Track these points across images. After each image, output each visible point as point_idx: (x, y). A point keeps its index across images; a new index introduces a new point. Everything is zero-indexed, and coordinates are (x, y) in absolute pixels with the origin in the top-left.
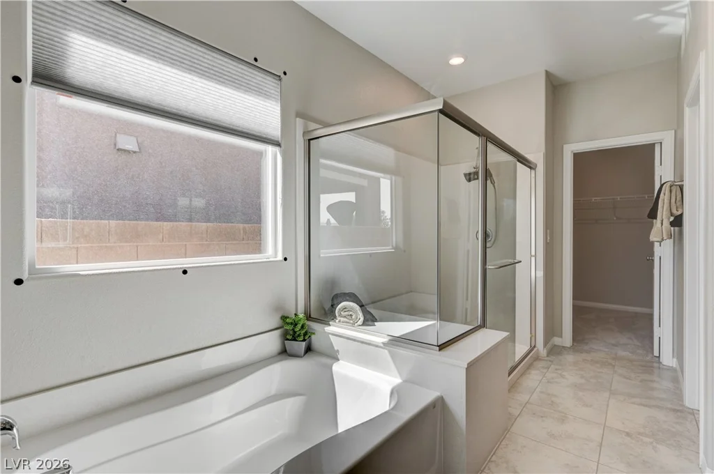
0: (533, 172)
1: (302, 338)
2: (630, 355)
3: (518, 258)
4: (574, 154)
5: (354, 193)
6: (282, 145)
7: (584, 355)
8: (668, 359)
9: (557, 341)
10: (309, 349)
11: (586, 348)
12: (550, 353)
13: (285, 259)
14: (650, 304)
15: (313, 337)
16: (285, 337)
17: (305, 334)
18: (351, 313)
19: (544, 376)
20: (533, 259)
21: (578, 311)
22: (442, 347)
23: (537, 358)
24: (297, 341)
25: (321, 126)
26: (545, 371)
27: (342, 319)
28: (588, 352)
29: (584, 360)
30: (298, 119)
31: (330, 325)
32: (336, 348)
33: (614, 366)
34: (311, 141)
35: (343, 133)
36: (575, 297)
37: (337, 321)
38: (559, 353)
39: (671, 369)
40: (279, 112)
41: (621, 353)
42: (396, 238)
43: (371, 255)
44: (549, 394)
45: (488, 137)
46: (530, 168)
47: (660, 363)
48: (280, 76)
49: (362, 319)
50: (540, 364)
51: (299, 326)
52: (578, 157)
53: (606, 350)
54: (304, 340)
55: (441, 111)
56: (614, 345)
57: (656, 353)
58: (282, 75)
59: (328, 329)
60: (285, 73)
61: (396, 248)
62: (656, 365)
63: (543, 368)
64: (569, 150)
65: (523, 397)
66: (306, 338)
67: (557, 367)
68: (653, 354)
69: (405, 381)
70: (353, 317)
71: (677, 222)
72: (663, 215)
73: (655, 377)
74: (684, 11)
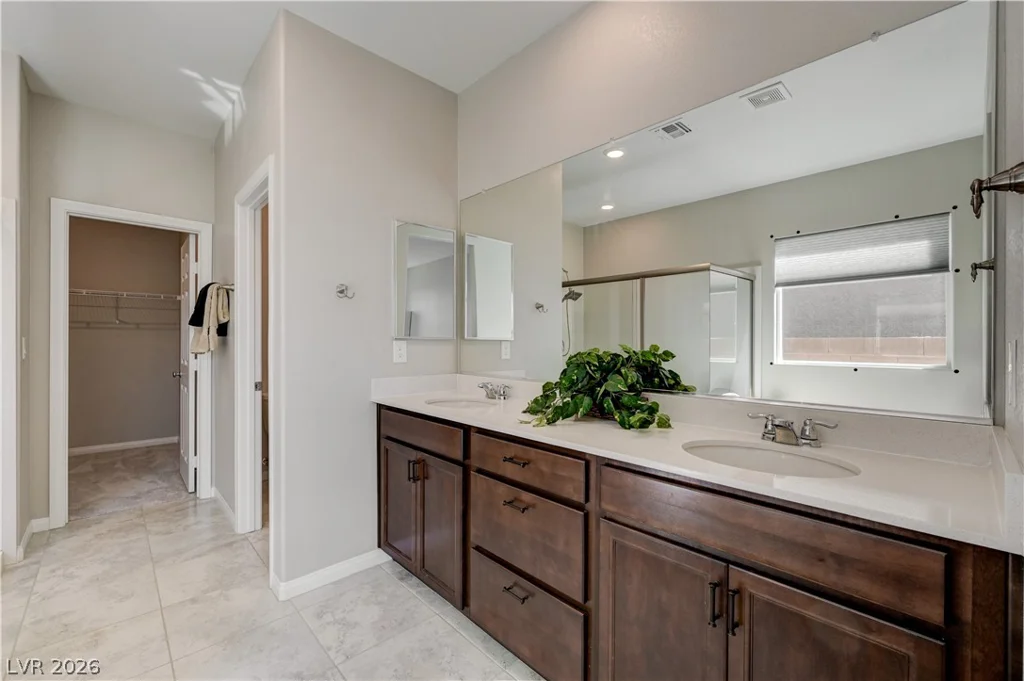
2: (160, 502)
4: (71, 217)
7: (94, 529)
8: (206, 490)
9: (40, 524)
11: (94, 516)
12: (28, 552)
19: (30, 594)
21: (74, 462)
23: (5, 572)
26: (31, 583)
28: (99, 522)
29: (98, 536)
33: (144, 526)
38: (48, 544)
39: (214, 501)
41: (148, 504)
47: (196, 498)
52: (77, 224)
53: (126, 508)
56: (136, 498)
57: (191, 489)
62: (191, 503)
63: (22, 580)
64: (64, 207)
67: (54, 566)
68: (187, 490)
71: (223, 330)
72: (210, 320)
73: (191, 520)
74: (234, 97)
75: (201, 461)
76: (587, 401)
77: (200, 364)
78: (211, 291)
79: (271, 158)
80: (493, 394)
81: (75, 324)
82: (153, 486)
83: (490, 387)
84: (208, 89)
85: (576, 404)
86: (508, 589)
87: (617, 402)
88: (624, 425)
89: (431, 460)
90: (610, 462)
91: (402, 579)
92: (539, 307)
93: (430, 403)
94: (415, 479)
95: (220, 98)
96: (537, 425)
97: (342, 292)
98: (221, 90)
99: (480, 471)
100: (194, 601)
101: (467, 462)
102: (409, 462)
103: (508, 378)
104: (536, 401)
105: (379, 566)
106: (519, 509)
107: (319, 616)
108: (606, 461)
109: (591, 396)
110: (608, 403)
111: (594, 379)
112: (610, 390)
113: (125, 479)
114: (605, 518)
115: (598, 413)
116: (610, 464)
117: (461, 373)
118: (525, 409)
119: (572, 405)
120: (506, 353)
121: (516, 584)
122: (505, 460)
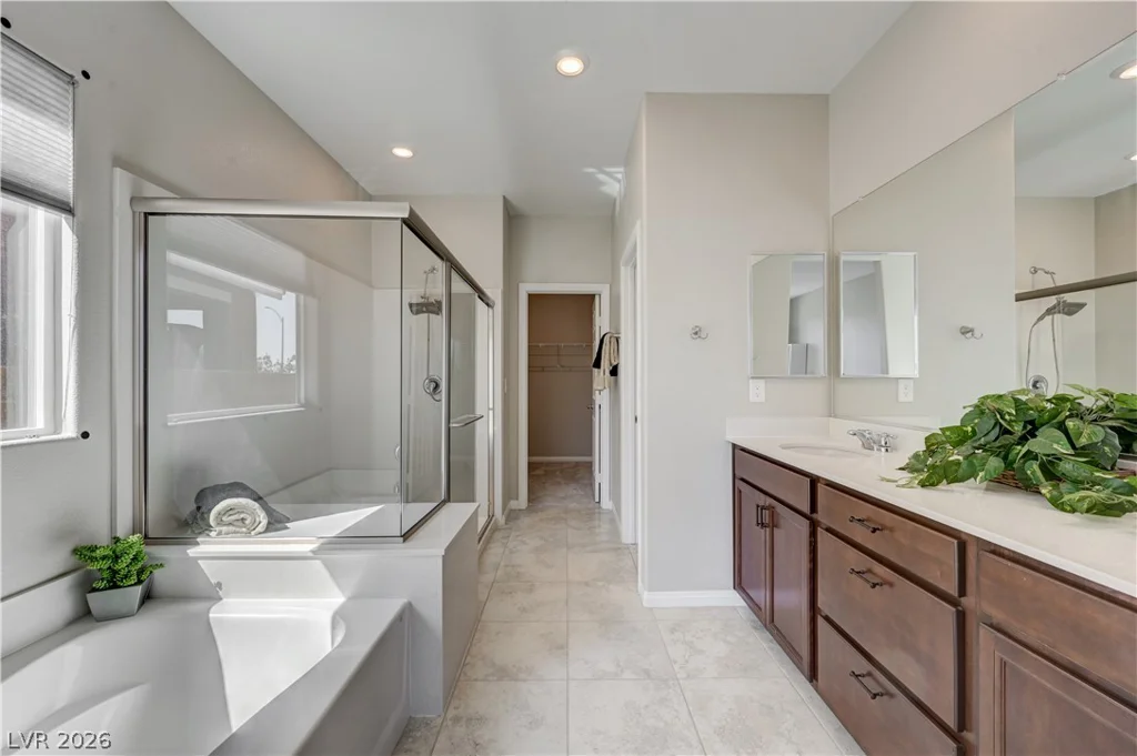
0: (490, 310)
1: (134, 579)
2: (578, 505)
3: (479, 412)
4: (529, 295)
5: (200, 313)
6: (78, 212)
7: (540, 515)
8: (607, 504)
9: (513, 504)
10: (147, 597)
11: (540, 506)
12: (507, 521)
13: (85, 435)
14: (590, 452)
15: (157, 572)
16: (87, 586)
17: (141, 572)
18: (242, 516)
19: (506, 547)
20: (491, 412)
21: (532, 466)
22: (406, 536)
23: (496, 529)
24: (120, 587)
25: (172, 195)
26: (505, 541)
27: (224, 529)
29: (541, 520)
30: (118, 171)
31: (197, 544)
32: (213, 581)
33: (566, 520)
34: (150, 217)
35: (221, 218)
36: (530, 453)
37: (213, 534)
38: (517, 518)
39: (610, 512)
40: (71, 146)
41: (573, 505)
42: (306, 389)
43: (265, 417)
44: (513, 566)
45: (453, 265)
46: (488, 305)
47: (600, 508)
48: (72, 77)
49: (264, 522)
50: (498, 535)
51: (126, 560)
52: (532, 297)
53: (558, 504)
54: (139, 582)
55: (404, 221)
57: (597, 500)
58: (79, 77)
59: (192, 551)
60: (86, 75)
61: (307, 404)
62: (597, 510)
63: (503, 538)
64: (526, 289)
65: (488, 578)
66: (143, 577)
67: (518, 533)
68: (594, 500)
69: (349, 599)
70: (247, 522)
71: (614, 372)
72: (605, 364)
73: (597, 523)
74: (620, 176)
75: (602, 477)
76: (995, 463)
77: (602, 399)
78: (606, 340)
79: (638, 223)
80: (869, 444)
81: (531, 369)
82: (575, 492)
83: (868, 436)
84: (601, 177)
85: (971, 465)
86: (857, 676)
87: (1050, 470)
88: (1057, 504)
89: (780, 508)
90: (998, 549)
91: (755, 628)
92: (966, 331)
93: (785, 447)
94: (763, 525)
95: (611, 181)
96: (903, 486)
97: (696, 333)
98: (610, 175)
99: (829, 530)
100: (587, 584)
101: (814, 516)
102: (758, 506)
103: (897, 425)
104: (916, 456)
105: (734, 608)
106: (868, 582)
107: (673, 631)
108: (992, 548)
109: (1005, 458)
110: (1033, 469)
111: (1010, 433)
112: (1036, 449)
113: (559, 483)
114: (991, 626)
115: (1012, 480)
116: (997, 551)
117: (835, 416)
118: (902, 466)
119: (964, 465)
120: (906, 395)
121: (869, 674)
122: (852, 519)
